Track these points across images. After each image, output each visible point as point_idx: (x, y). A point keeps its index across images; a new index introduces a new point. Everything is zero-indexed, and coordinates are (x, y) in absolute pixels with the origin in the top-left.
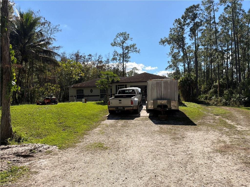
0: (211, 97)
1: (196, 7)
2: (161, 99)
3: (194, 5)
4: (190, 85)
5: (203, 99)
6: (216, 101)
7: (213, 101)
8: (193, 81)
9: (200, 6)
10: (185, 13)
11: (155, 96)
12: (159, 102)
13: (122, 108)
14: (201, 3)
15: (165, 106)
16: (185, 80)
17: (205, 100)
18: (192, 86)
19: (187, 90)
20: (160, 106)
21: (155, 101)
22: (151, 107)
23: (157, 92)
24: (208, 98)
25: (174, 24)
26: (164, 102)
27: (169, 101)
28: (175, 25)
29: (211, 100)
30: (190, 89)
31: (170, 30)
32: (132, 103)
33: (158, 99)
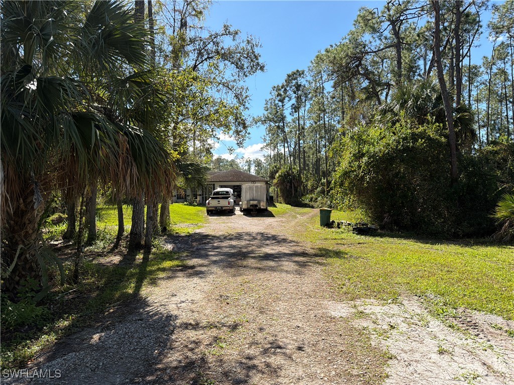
0: (317, 199)
1: (300, 73)
2: (253, 200)
3: (298, 71)
4: (291, 180)
5: (307, 202)
6: (322, 203)
7: (318, 203)
8: (294, 176)
9: (305, 73)
10: (286, 81)
11: (248, 198)
12: (252, 202)
13: (220, 208)
14: (306, 70)
15: (256, 206)
16: (285, 175)
17: (309, 201)
18: (294, 184)
19: (288, 188)
20: (252, 206)
21: (248, 201)
22: (244, 207)
23: (250, 194)
24: (313, 199)
25: (271, 93)
26: (255, 203)
27: (259, 201)
28: (273, 94)
29: (317, 202)
30: (291, 187)
31: (265, 102)
32: (229, 204)
33: (251, 200)
